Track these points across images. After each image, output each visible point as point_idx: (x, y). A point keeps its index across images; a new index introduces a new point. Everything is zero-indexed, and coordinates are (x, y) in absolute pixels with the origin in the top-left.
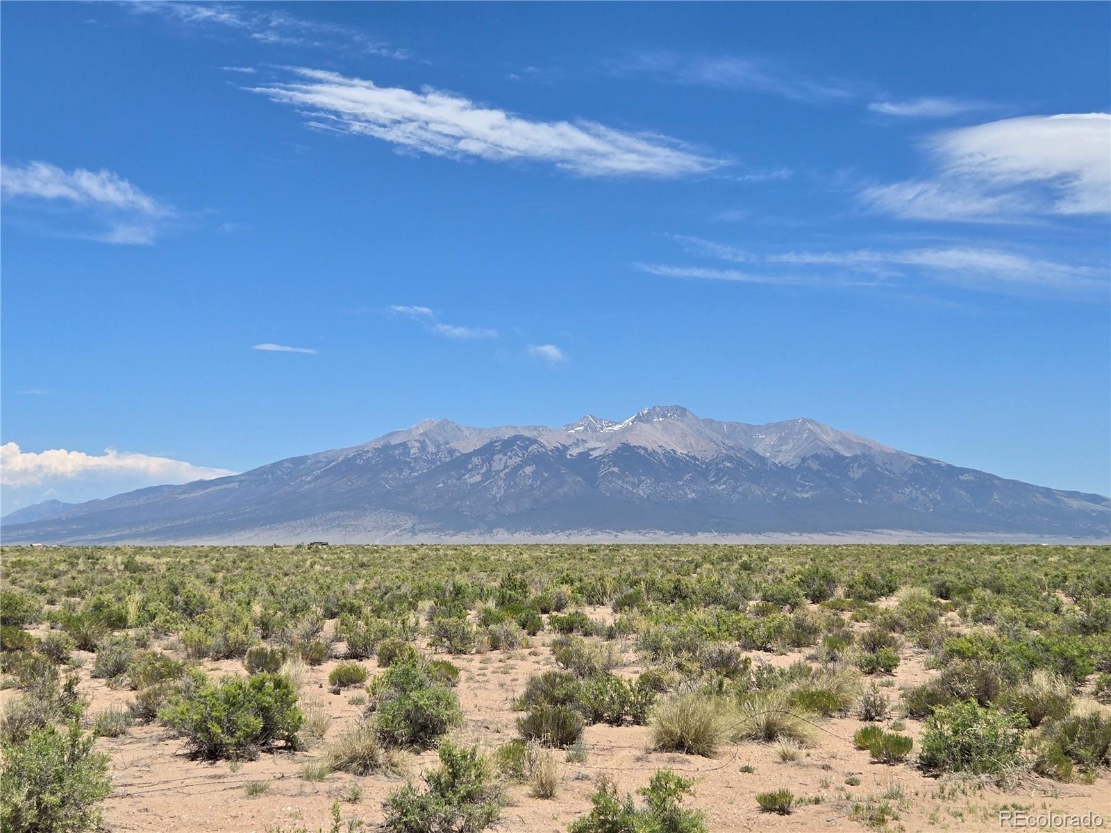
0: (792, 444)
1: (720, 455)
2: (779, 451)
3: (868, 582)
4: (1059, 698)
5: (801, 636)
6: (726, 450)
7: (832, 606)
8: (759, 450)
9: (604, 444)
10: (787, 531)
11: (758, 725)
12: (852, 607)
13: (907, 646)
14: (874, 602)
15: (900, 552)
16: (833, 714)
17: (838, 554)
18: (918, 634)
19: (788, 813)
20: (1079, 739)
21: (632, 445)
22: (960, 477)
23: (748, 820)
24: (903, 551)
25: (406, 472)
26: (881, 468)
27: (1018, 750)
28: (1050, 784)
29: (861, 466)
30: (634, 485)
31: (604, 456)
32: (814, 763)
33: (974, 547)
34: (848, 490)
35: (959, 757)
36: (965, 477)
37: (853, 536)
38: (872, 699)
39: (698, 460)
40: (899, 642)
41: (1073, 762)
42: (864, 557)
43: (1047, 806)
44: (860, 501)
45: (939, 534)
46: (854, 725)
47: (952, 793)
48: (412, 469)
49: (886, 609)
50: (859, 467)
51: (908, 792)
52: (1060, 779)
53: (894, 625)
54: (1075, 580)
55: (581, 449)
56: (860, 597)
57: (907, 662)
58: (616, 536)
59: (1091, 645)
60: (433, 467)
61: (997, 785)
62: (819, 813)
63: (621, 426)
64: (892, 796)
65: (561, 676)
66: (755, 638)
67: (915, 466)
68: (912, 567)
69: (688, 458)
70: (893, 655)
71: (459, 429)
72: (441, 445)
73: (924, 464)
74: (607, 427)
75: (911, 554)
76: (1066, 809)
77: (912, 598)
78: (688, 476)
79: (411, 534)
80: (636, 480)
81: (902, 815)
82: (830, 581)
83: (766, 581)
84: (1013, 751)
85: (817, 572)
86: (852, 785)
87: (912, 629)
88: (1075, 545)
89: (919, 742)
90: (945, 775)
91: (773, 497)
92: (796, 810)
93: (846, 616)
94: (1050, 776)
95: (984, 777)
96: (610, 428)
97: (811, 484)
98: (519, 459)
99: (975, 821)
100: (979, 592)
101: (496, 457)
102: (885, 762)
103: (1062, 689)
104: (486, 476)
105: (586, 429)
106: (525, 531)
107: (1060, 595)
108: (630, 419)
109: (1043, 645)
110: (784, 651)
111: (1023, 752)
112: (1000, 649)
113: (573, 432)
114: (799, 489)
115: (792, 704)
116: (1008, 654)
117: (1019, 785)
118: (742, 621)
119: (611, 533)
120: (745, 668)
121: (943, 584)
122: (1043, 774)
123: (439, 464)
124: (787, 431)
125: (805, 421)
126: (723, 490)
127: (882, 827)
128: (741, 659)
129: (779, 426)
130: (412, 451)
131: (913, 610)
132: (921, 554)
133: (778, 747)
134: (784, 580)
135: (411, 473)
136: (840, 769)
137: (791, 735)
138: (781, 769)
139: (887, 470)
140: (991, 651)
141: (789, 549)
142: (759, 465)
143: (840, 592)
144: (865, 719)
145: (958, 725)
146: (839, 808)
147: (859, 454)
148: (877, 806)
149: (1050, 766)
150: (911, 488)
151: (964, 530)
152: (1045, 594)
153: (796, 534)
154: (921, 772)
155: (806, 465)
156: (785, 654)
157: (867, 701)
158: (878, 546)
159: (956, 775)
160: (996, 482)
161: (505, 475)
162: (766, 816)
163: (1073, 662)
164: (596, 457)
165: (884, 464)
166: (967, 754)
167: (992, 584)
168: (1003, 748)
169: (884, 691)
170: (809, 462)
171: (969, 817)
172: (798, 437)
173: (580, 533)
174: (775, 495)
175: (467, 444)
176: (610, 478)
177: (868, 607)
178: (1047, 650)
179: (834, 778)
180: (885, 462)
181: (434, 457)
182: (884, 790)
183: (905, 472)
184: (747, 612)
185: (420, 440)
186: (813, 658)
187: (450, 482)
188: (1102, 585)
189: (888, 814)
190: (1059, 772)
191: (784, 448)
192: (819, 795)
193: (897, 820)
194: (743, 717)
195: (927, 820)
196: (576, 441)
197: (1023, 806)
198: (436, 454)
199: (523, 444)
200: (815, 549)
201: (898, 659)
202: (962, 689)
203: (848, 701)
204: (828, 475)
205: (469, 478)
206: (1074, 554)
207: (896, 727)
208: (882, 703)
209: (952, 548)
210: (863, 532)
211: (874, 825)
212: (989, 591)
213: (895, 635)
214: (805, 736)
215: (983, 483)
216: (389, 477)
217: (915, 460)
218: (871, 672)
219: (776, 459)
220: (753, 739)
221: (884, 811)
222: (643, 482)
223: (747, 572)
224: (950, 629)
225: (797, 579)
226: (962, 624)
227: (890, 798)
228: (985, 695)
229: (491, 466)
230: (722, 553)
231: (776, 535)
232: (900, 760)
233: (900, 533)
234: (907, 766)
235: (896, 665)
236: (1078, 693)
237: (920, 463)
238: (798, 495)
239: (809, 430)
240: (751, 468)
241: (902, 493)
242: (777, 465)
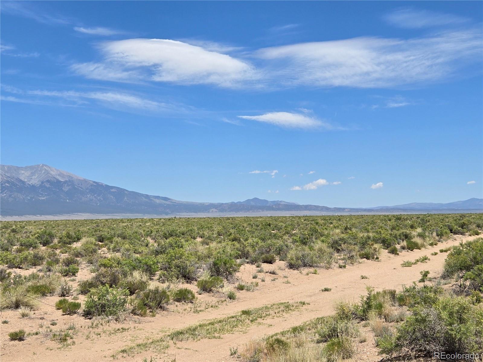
0: (37, 175)
1: (3, 180)
2: (31, 179)
3: (68, 236)
4: (143, 282)
5: (36, 261)
6: (6, 178)
7: (52, 247)
8: (22, 178)
10: (34, 214)
11: (12, 302)
12: (61, 247)
13: (83, 262)
14: (71, 245)
15: (84, 223)
16: (47, 295)
17: (57, 224)
18: (88, 257)
19: (23, 340)
20: (150, 299)
22: (111, 190)
23: (4, 345)
24: (86, 222)
26: (77, 186)
27: (125, 305)
28: (138, 318)
29: (68, 185)
32: (37, 317)
33: (115, 220)
34: (62, 196)
35: (100, 310)
36: (113, 190)
37: (64, 216)
38: (65, 287)
40: (79, 262)
41: (147, 308)
42: (68, 225)
43: (136, 327)
44: (68, 201)
45: (102, 215)
46: (56, 299)
47: (97, 325)
49: (75, 248)
50: (67, 186)
51: (77, 326)
52: (142, 316)
53: (78, 254)
54: (155, 232)
56: (64, 243)
57: (83, 270)
59: (158, 259)
61: (116, 320)
62: (37, 339)
64: (70, 329)
66: (14, 263)
67: (92, 185)
68: (89, 229)
70: (76, 267)
73: (96, 184)
75: (89, 223)
76: (143, 328)
77: (87, 242)
81: (74, 336)
82: (51, 236)
83: (21, 237)
84: (123, 306)
85: (46, 232)
86: (53, 325)
87: (86, 256)
88: (157, 218)
89: (84, 304)
90: (94, 318)
91: (28, 199)
92: (27, 338)
93: (58, 252)
94: (138, 315)
95: (110, 317)
97: (46, 193)
99: (106, 336)
100: (116, 239)
102: (68, 314)
103: (145, 278)
107: (149, 239)
109: (139, 260)
110: (28, 268)
111: (127, 306)
112: (121, 263)
114: (40, 196)
115: (28, 291)
116: (124, 265)
117: (125, 319)
118: (9, 255)
120: (9, 276)
121: (101, 236)
122: (135, 314)
124: (35, 170)
125: (43, 165)
126: (4, 196)
127: (65, 343)
128: (7, 273)
129: (31, 168)
131: (87, 248)
132: (94, 223)
133: (21, 310)
134: (31, 236)
136: (48, 319)
137: (27, 305)
138: (21, 321)
139: (79, 187)
140: (118, 264)
141: (35, 222)
142: (22, 185)
143: (56, 241)
144: (61, 296)
145: (100, 296)
146: (46, 336)
147: (67, 180)
148: (63, 333)
149: (138, 310)
150: (90, 195)
151: (112, 213)
152: (143, 239)
153: (39, 216)
154: (84, 317)
155: (43, 185)
156: (28, 269)
157: (63, 288)
158: (75, 220)
159: (99, 317)
160: (126, 192)
162: (13, 342)
163: (150, 267)
165: (79, 184)
166: (104, 308)
167: (122, 235)
168: (119, 304)
169: (70, 283)
170: (45, 183)
171: (103, 335)
172: (40, 172)
174: (29, 198)
177: (68, 247)
178: (140, 262)
179: (45, 323)
180: (79, 183)
182: (67, 326)
183: (87, 188)
184: (12, 251)
186: (40, 271)
188: (166, 234)
189: (68, 337)
190: (141, 313)
191: (33, 177)
192: (38, 331)
193: (72, 339)
194: (4, 299)
195: (85, 338)
197: (126, 328)
200: (47, 222)
201: (78, 269)
202: (104, 280)
203: (54, 289)
204: (54, 189)
206: (157, 222)
207: (76, 298)
208: (69, 289)
209: (107, 220)
210: (69, 214)
211: (62, 342)
212: (120, 238)
213: (78, 259)
214: (33, 305)
215: (120, 192)
217: (92, 182)
218: (66, 276)
219: (30, 182)
220: (10, 308)
221: (66, 336)
223: (14, 233)
224: (102, 255)
225: (36, 236)
226: (108, 252)
227: (69, 330)
228: (114, 282)
230: (3, 225)
231: (29, 216)
232: (75, 313)
233: (85, 214)
234: (78, 315)
235: (77, 272)
236: (151, 279)
237: (94, 184)
238: (39, 198)
239: (45, 169)
240: (18, 186)
241: (86, 197)
242: (30, 185)
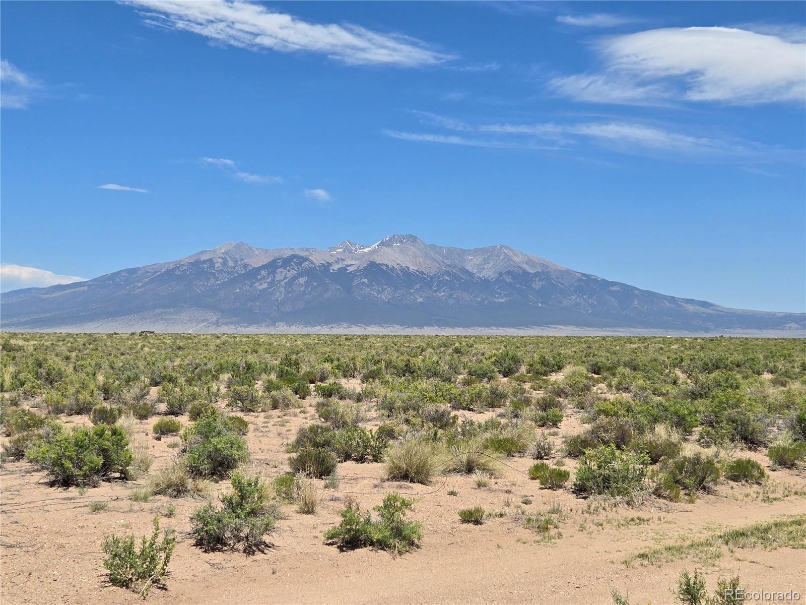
0: (492, 264)
1: (441, 271)
2: (483, 268)
3: (544, 362)
4: (673, 444)
5: (495, 400)
6: (445, 267)
7: (518, 379)
8: (469, 267)
9: (357, 262)
10: (487, 325)
11: (461, 462)
12: (531, 380)
13: (568, 406)
14: (547, 376)
15: (567, 341)
16: (515, 455)
17: (523, 342)
18: (577, 399)
19: (481, 524)
20: (686, 472)
21: (377, 263)
22: (611, 288)
23: (452, 528)
24: (569, 341)
25: (212, 281)
26: (555, 281)
27: (643, 479)
28: (664, 503)
29: (541, 280)
30: (379, 292)
31: (357, 271)
32: (500, 489)
33: (619, 338)
34: (531, 297)
35: (601, 485)
36: (615, 288)
37: (534, 330)
38: (542, 444)
39: (425, 274)
40: (563, 404)
41: (681, 488)
42: (541, 345)
43: (662, 518)
44: (540, 305)
45: (594, 329)
46: (528, 462)
47: (596, 510)
48: (217, 279)
49: (555, 381)
50: (539, 281)
51: (565, 509)
52: (671, 500)
53: (560, 393)
54: (689, 361)
55: (340, 266)
56: (537, 372)
57: (568, 418)
58: (365, 329)
59: (697, 407)
60: (232, 277)
61: (627, 504)
62: (502, 523)
63: (370, 249)
64: (553, 511)
65: (322, 428)
66: (461, 401)
67: (579, 280)
68: (575, 352)
69: (417, 273)
70: (558, 413)
71: (251, 249)
72: (238, 261)
73: (586, 278)
74: (360, 249)
75: (575, 343)
76: (675, 521)
77: (574, 373)
78: (418, 286)
79: (215, 326)
80: (380, 288)
81: (561, 525)
82: (516, 361)
83: (472, 362)
84: (639, 480)
85: (507, 355)
86: (526, 504)
87: (573, 395)
88: (690, 337)
89: (574, 474)
90: (591, 497)
91: (478, 301)
92: (486, 521)
93: (527, 386)
94: (665, 498)
95: (618, 498)
96: (362, 250)
97: (505, 292)
98: (295, 272)
99: (611, 529)
100: (621, 369)
101: (278, 270)
102: (550, 488)
103: (675, 437)
104: (271, 284)
105: (344, 251)
106: (299, 325)
107: (678, 372)
108: (377, 244)
109: (663, 406)
110: (482, 411)
111: (646, 481)
112: (633, 409)
113: (335, 253)
114: (496, 296)
115: (486, 447)
116: (639, 413)
117: (643, 504)
118: (452, 389)
119: (361, 327)
120: (454, 422)
121: (596, 364)
122: (659, 496)
123: (236, 275)
124: (489, 254)
125: (502, 247)
126: (442, 296)
127: (546, 533)
128: (451, 416)
129: (483, 251)
130: (216, 265)
131: (574, 382)
132: (582, 343)
133: (476, 477)
134: (484, 360)
135: (216, 281)
136: (518, 493)
137: (484, 469)
138: (476, 493)
139: (559, 283)
140: (627, 411)
141: (488, 338)
142: (469, 278)
143: (523, 369)
144: (537, 458)
145: (601, 462)
146: (516, 520)
147: (540, 271)
148: (543, 518)
149: (665, 491)
150: (576, 296)
151: (612, 326)
152: (667, 371)
153: (494, 328)
154: (575, 495)
155: (502, 278)
156: (483, 413)
157: (539, 445)
158: (552, 337)
159: (599, 497)
160: (636, 292)
161: (285, 283)
162: (465, 526)
163: (684, 419)
164: (352, 271)
165: (558, 278)
166: (607, 483)
167: (631, 364)
168: (632, 478)
169: (551, 439)
170: (505, 276)
171: (607, 526)
172: (497, 258)
173: (339, 326)
174: (479, 300)
175: (257, 262)
176: (361, 287)
177: (543, 380)
178: (666, 410)
179: (513, 499)
180: (558, 277)
181: (233, 270)
182: (548, 508)
183: (572, 284)
184: (457, 383)
185: (222, 258)
186: (502, 416)
187: (244, 288)
188: (707, 365)
189: (551, 524)
190: (671, 495)
191: (486, 266)
192: (503, 511)
193: (557, 528)
194: (450, 457)
195: (578, 528)
196: (337, 260)
197: (645, 518)
198: (234, 267)
199: (298, 261)
200: (507, 339)
201: (562, 416)
202: (605, 437)
203: (526, 446)
204: (518, 286)
205: (259, 285)
206: (689, 344)
207: (559, 463)
208: (549, 447)
209: (604, 339)
210: (541, 327)
211: (541, 532)
212: (628, 369)
213: (561, 400)
214: (494, 470)
215: (627, 293)
216: (199, 284)
217: (579, 275)
218: (542, 426)
219: (480, 274)
220: (458, 472)
221: (547, 522)
222: (385, 289)
223: (458, 355)
224: (600, 395)
225: (493, 360)
226: (608, 392)
227: (552, 513)
228: (622, 441)
229: (274, 277)
230: (441, 341)
231: (480, 329)
232: (560, 487)
233: (567, 328)
234: (566, 491)
235: (560, 421)
236: (686, 440)
237: (583, 278)
238: (496, 300)
239: (505, 253)
240: (462, 280)
241: (570, 299)
242: (481, 279)
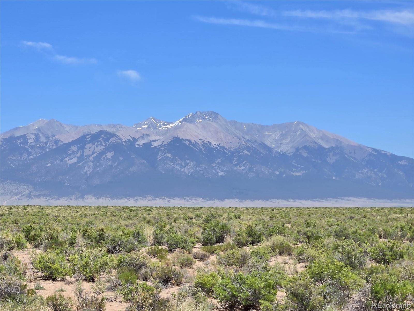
0: (290, 139)
1: (241, 146)
2: (281, 144)
6: (245, 142)
8: (268, 142)
9: (162, 138)
10: (286, 198)
21: (181, 138)
22: (399, 162)
25: (25, 155)
26: (348, 156)
29: (335, 154)
30: (182, 166)
31: (161, 146)
34: (326, 170)
36: (402, 163)
39: (226, 149)
44: (334, 178)
48: (30, 154)
50: (333, 155)
55: (145, 141)
58: (169, 201)
60: (44, 152)
63: (173, 125)
67: (370, 155)
69: (219, 148)
71: (62, 126)
72: (50, 137)
73: (376, 153)
74: (164, 125)
78: (219, 160)
79: (28, 198)
80: (183, 163)
91: (277, 175)
96: (166, 126)
97: (302, 166)
98: (103, 147)
101: (88, 146)
104: (80, 159)
105: (149, 127)
106: (106, 197)
108: (180, 120)
113: (140, 129)
114: (294, 169)
119: (165, 199)
123: (48, 150)
124: (286, 130)
125: (299, 123)
126: (243, 170)
129: (281, 127)
130: (30, 141)
135: (28, 156)
139: (352, 157)
142: (268, 153)
147: (334, 146)
150: (367, 169)
153: (291, 200)
155: (299, 153)
161: (93, 158)
164: (156, 147)
170: (301, 151)
172: (294, 134)
173: (144, 199)
174: (278, 173)
175: (67, 138)
176: (165, 161)
180: (351, 152)
181: (44, 145)
183: (364, 159)
185: (35, 134)
187: (56, 163)
191: (284, 141)
196: (142, 135)
198: (46, 143)
199: (106, 137)
204: (313, 160)
205: (69, 160)
210: (335, 199)
216: (13, 159)
217: (370, 150)
219: (279, 149)
222: (188, 164)
229: (83, 152)
231: (278, 201)
237: (374, 153)
238: (293, 173)
239: (301, 129)
240: (262, 155)
241: (361, 173)
242: (279, 153)
